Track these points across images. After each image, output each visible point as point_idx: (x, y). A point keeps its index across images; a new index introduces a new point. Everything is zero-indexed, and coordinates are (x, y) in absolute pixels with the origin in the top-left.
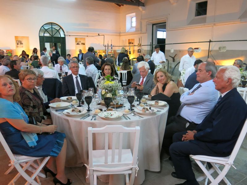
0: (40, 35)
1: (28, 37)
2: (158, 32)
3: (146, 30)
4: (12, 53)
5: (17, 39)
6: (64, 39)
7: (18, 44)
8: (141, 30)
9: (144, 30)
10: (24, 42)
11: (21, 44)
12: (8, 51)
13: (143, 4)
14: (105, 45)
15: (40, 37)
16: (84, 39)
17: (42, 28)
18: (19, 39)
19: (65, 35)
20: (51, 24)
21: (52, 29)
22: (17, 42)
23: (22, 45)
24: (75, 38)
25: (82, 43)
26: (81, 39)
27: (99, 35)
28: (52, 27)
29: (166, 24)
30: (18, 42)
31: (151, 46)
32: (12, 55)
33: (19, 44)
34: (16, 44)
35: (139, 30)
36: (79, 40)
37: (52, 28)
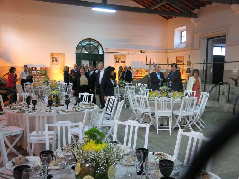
0: (77, 52)
1: (65, 54)
2: (215, 48)
3: (199, 46)
4: (46, 71)
5: (53, 57)
6: (102, 56)
7: (53, 61)
8: (193, 46)
9: (196, 45)
10: (59, 59)
11: (56, 61)
12: (43, 68)
13: (196, 15)
14: (147, 64)
15: (76, 54)
16: (125, 56)
17: (80, 44)
18: (55, 56)
19: (103, 52)
20: (89, 40)
21: (90, 45)
22: (52, 59)
24: (115, 55)
25: (122, 61)
26: (121, 56)
27: (141, 51)
28: (90, 43)
29: (226, 37)
31: (205, 64)
32: (46, 73)
33: (55, 61)
34: (52, 61)
35: (190, 45)
36: (119, 58)
37: (90, 44)
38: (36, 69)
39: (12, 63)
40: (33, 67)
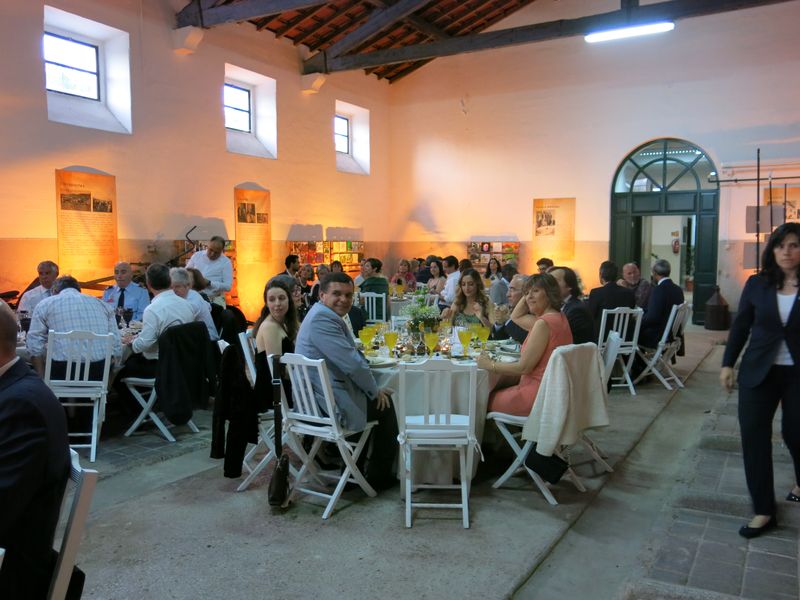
0: (616, 191)
1: (575, 199)
4: (517, 254)
5: (539, 210)
7: (539, 224)
10: (559, 216)
11: (549, 224)
12: (508, 246)
15: (614, 196)
17: (627, 164)
18: (546, 209)
20: (662, 145)
21: (665, 163)
22: (538, 216)
23: (551, 227)
24: (765, 190)
25: (799, 212)
26: (796, 190)
28: (665, 155)
30: (540, 218)
33: (544, 223)
34: (535, 224)
37: (665, 158)
38: (490, 247)
39: (437, 232)
40: (483, 244)
